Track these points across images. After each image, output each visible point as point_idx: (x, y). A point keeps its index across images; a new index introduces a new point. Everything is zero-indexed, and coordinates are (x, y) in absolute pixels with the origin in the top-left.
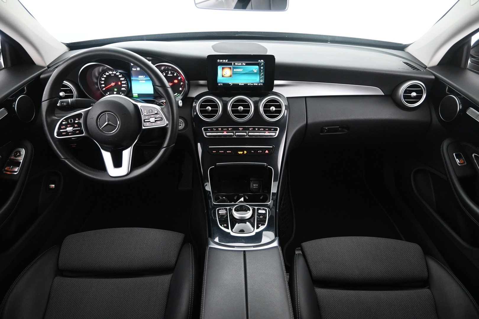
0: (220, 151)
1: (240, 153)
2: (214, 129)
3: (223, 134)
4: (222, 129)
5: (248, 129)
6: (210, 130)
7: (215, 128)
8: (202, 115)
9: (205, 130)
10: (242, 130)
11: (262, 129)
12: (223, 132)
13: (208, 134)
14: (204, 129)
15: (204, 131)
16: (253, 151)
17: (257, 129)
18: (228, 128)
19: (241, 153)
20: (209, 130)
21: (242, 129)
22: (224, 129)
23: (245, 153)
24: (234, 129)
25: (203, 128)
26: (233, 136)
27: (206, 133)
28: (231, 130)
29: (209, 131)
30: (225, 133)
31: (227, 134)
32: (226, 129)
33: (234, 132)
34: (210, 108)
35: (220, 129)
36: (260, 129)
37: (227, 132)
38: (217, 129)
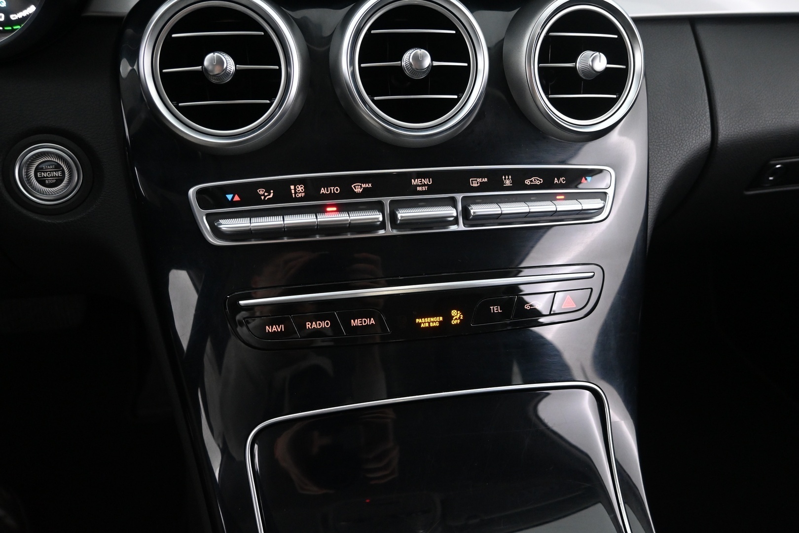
0: (308, 325)
1: (425, 322)
2: (261, 192)
3: (323, 218)
4: (313, 189)
5: (460, 183)
6: (237, 198)
7: (267, 186)
8: (180, 109)
9: (208, 199)
10: (431, 190)
11: (538, 181)
12: (321, 209)
13: (226, 225)
14: (199, 193)
15: (203, 206)
16: (495, 309)
17: (508, 183)
18: (345, 184)
19: (434, 321)
20: (229, 197)
21: (426, 181)
22: (323, 191)
23: (454, 322)
24: (382, 186)
25: (192, 192)
26: (383, 226)
27: (213, 220)
28: (366, 193)
29: (233, 204)
30: (332, 216)
31: (343, 217)
32: (336, 190)
33: (387, 200)
34: (230, 64)
35: (300, 188)
36: (527, 182)
37: (341, 208)
38: (282, 192)
